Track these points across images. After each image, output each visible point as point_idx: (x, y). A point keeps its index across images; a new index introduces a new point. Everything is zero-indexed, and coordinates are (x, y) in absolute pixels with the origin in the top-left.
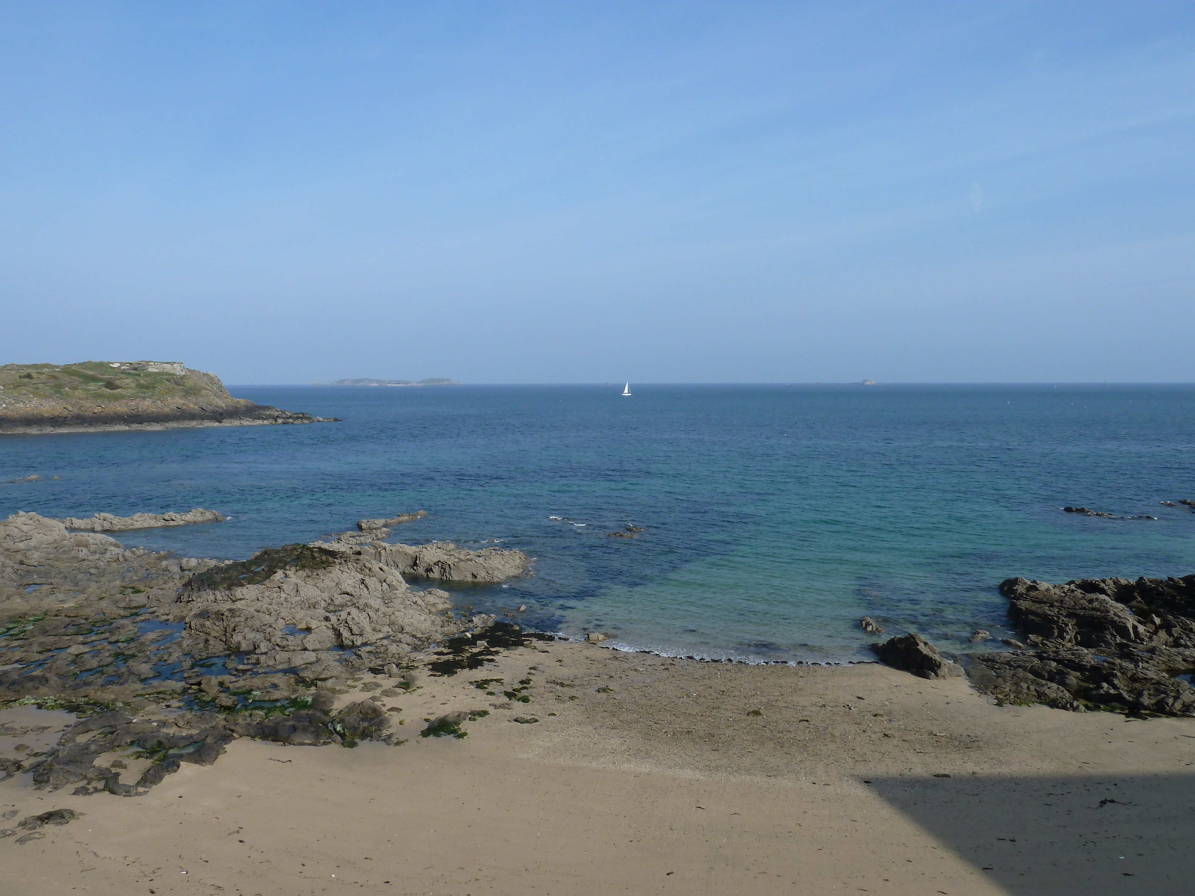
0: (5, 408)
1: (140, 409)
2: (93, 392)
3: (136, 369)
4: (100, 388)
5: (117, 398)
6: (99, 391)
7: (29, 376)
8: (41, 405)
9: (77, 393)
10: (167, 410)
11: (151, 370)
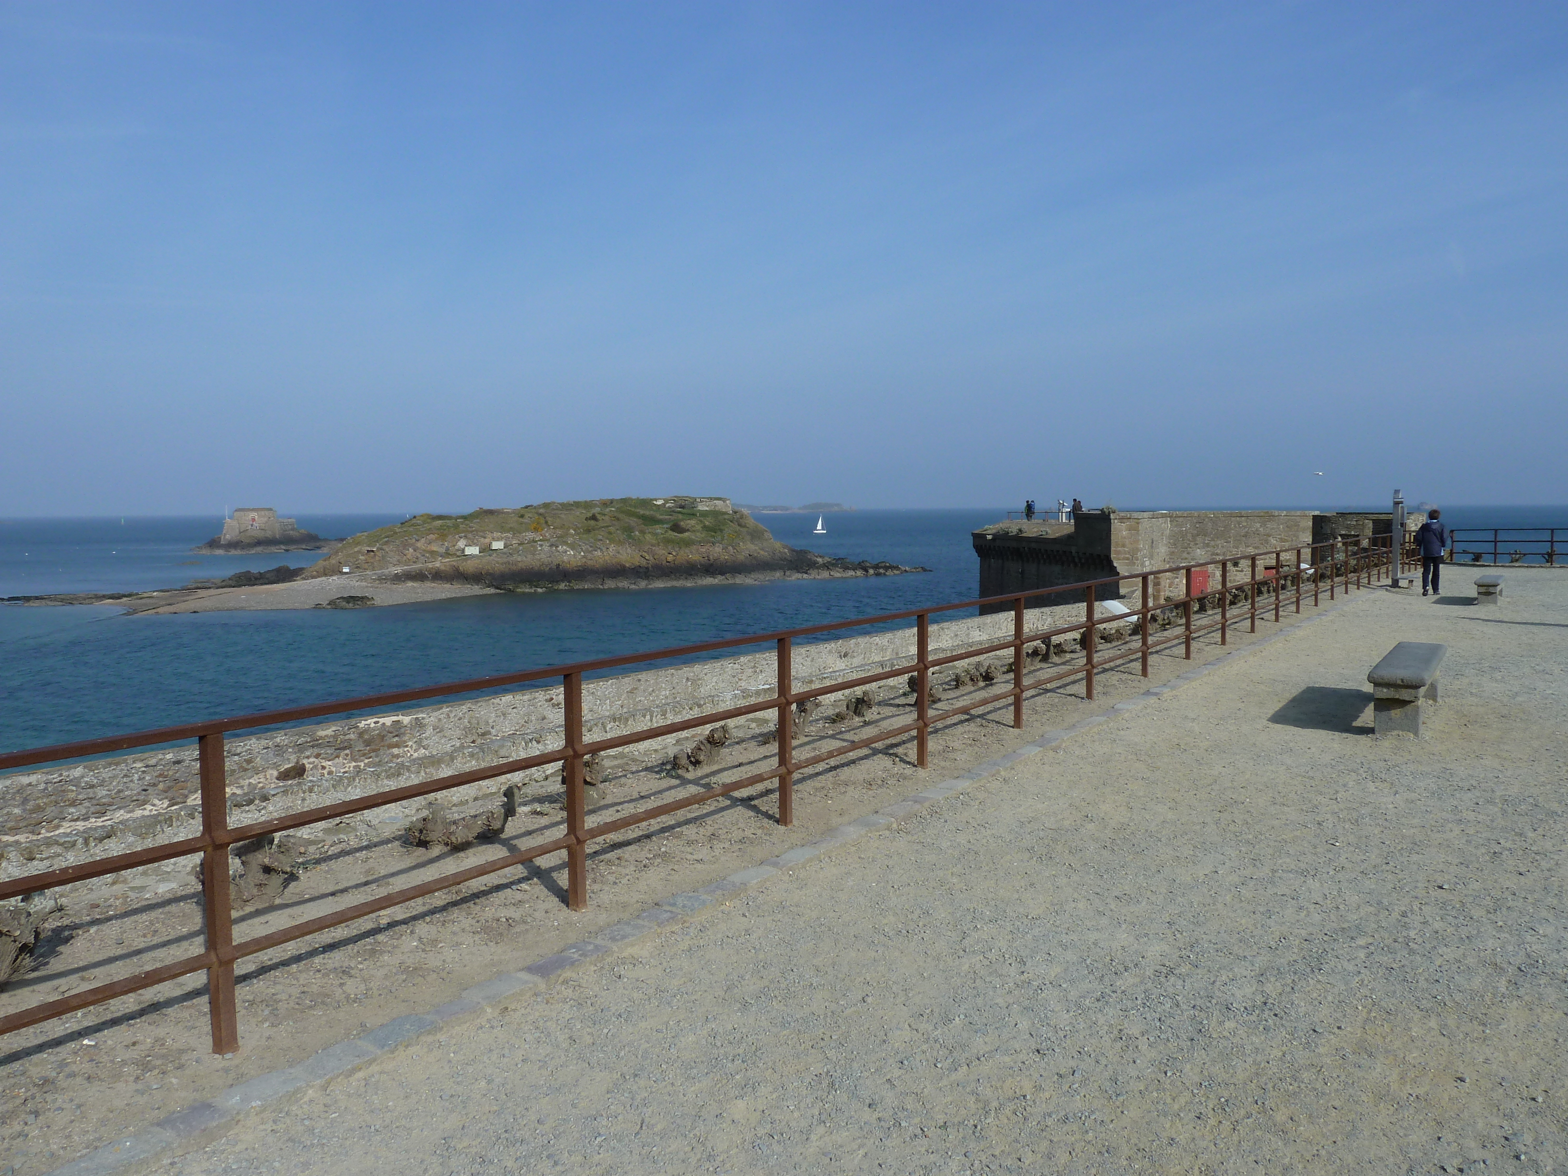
0: (584, 557)
1: (711, 557)
2: (662, 536)
3: (682, 507)
4: (666, 532)
5: (688, 543)
6: (667, 535)
7: (594, 518)
8: (618, 553)
9: (648, 537)
10: (741, 557)
11: (702, 507)
